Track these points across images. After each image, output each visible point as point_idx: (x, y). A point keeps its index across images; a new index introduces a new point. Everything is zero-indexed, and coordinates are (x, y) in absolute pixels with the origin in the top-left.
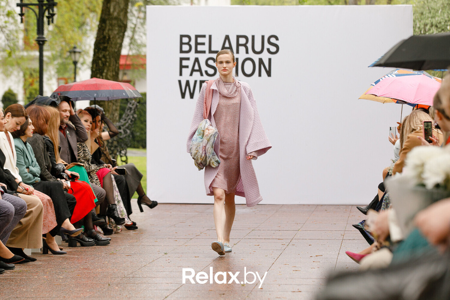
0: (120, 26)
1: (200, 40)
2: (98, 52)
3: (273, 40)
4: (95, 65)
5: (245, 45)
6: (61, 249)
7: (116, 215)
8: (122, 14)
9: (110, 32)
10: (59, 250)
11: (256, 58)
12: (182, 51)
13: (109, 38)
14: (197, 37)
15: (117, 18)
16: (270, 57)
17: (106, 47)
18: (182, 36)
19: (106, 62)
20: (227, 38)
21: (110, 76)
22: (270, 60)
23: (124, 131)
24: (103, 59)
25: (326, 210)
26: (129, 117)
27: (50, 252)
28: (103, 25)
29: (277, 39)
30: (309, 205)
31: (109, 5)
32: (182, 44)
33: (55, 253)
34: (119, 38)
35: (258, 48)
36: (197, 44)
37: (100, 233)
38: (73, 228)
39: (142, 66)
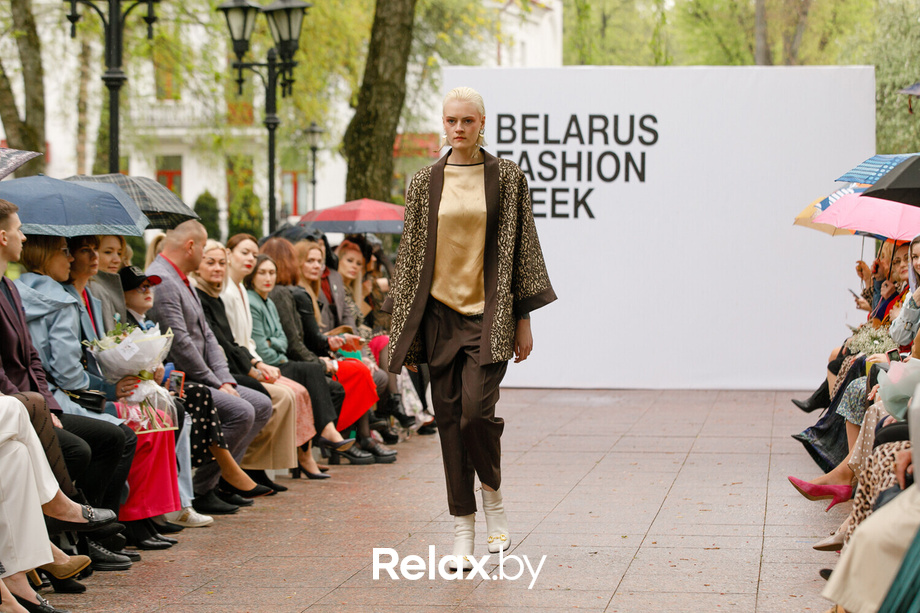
0: (393, 96)
1: (530, 123)
2: (359, 138)
3: (648, 123)
4: (353, 159)
5: (603, 131)
6: (323, 470)
7: (401, 411)
8: (398, 76)
9: (378, 106)
10: (317, 472)
11: (621, 151)
12: (500, 141)
13: (377, 111)
14: (525, 117)
15: (388, 83)
16: (643, 151)
17: (371, 130)
18: (500, 117)
19: (372, 153)
20: (574, 119)
21: (378, 176)
22: (643, 155)
24: (367, 150)
25: (735, 400)
27: (303, 476)
28: (367, 94)
29: (655, 120)
30: (706, 391)
31: (376, 62)
32: (500, 128)
33: (311, 476)
34: (392, 114)
35: (624, 135)
36: (525, 128)
37: (379, 442)
38: (339, 438)
39: (419, 152)
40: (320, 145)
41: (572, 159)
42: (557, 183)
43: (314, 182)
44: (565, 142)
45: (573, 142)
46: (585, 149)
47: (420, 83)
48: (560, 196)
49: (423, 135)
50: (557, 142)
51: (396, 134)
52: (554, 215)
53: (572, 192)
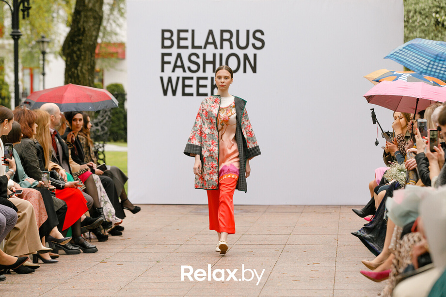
0: (95, 18)
1: (182, 35)
2: (72, 45)
3: (258, 35)
4: (69, 59)
5: (229, 40)
8: (97, 5)
9: (85, 24)
11: (241, 53)
12: (163, 47)
13: (84, 28)
14: (179, 31)
15: (91, 10)
16: (255, 53)
17: (81, 40)
18: (163, 31)
19: (81, 55)
20: (211, 32)
21: (85, 70)
22: (255, 55)
23: (102, 127)
24: (78, 53)
26: (106, 114)
28: (78, 16)
29: (262, 33)
30: (296, 206)
32: (163, 39)
33: (46, 262)
34: (94, 30)
35: (243, 43)
36: (179, 39)
38: (60, 236)
39: (111, 55)
40: (48, 50)
41: (209, 58)
42: (200, 74)
43: (44, 74)
44: (205, 48)
45: (210, 47)
46: (218, 52)
47: (112, 10)
48: (202, 82)
49: (114, 44)
50: (200, 47)
51: (97, 43)
52: (198, 94)
53: (209, 79)
